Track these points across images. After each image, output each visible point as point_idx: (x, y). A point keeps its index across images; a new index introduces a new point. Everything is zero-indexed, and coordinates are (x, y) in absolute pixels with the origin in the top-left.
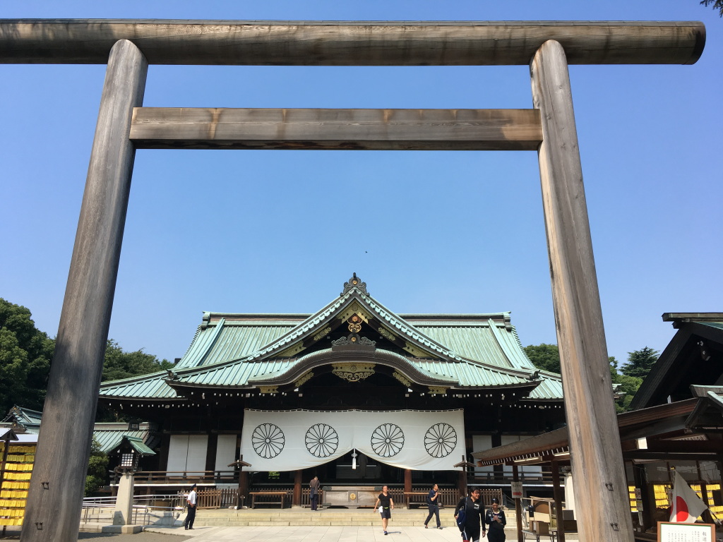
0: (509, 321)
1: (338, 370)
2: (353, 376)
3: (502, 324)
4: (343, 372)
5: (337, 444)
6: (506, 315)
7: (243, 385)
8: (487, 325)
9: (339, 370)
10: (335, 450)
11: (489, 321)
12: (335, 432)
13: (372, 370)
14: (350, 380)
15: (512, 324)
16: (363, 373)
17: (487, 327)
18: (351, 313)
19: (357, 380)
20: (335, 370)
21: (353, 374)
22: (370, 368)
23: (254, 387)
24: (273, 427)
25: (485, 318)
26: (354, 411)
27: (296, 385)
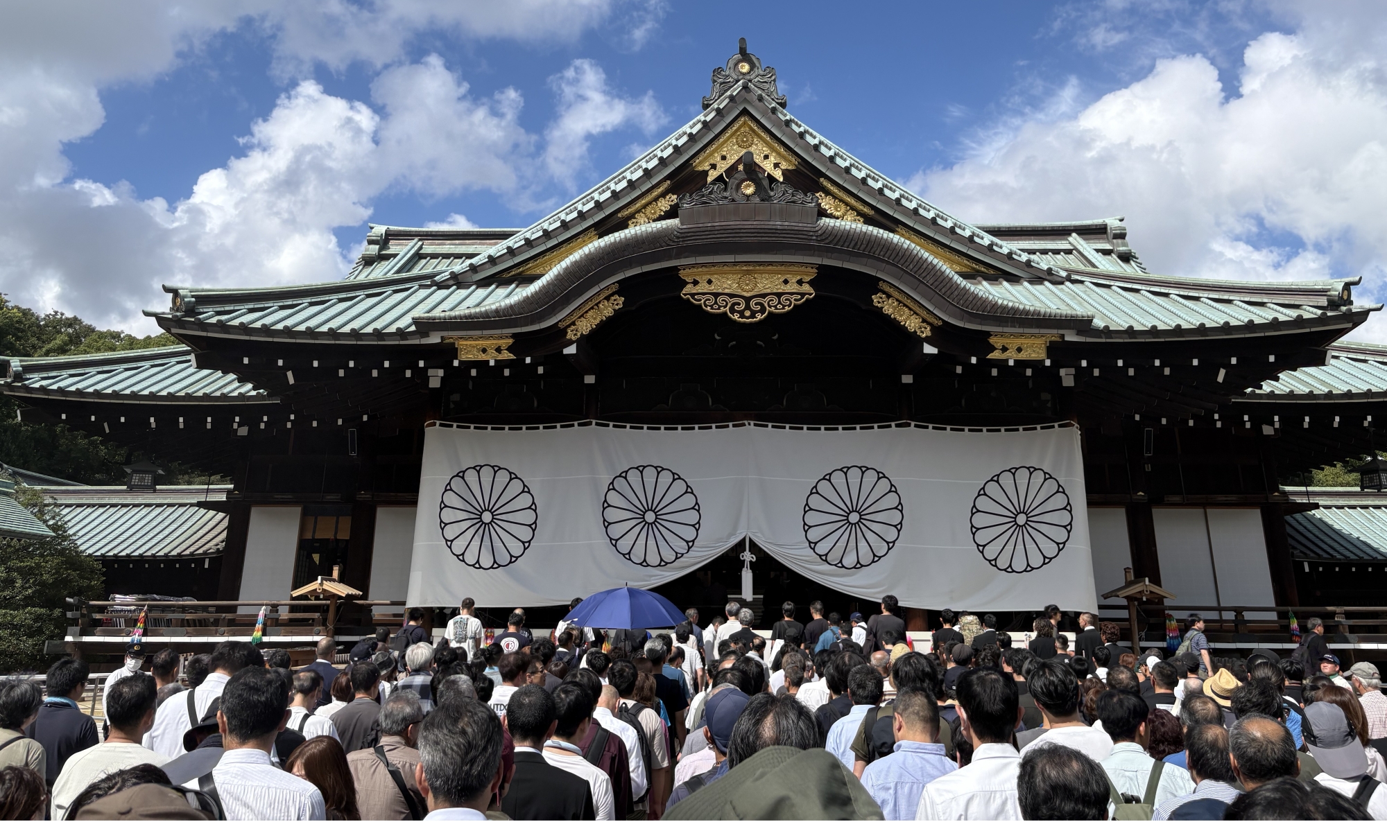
0: (1122, 236)
1: (698, 289)
2: (748, 307)
3: (1108, 247)
4: (716, 295)
5: (696, 526)
6: (1112, 223)
7: (401, 333)
8: (1069, 247)
9: (703, 287)
10: (690, 544)
11: (1070, 239)
12: (689, 490)
13: (806, 288)
14: (736, 317)
15: (1131, 244)
16: (779, 295)
17: (1069, 252)
18: (732, 153)
19: (759, 317)
20: (689, 289)
21: (748, 300)
22: (800, 282)
23: (434, 339)
24: (503, 477)
25: (1063, 232)
26: (751, 429)
27: (570, 335)
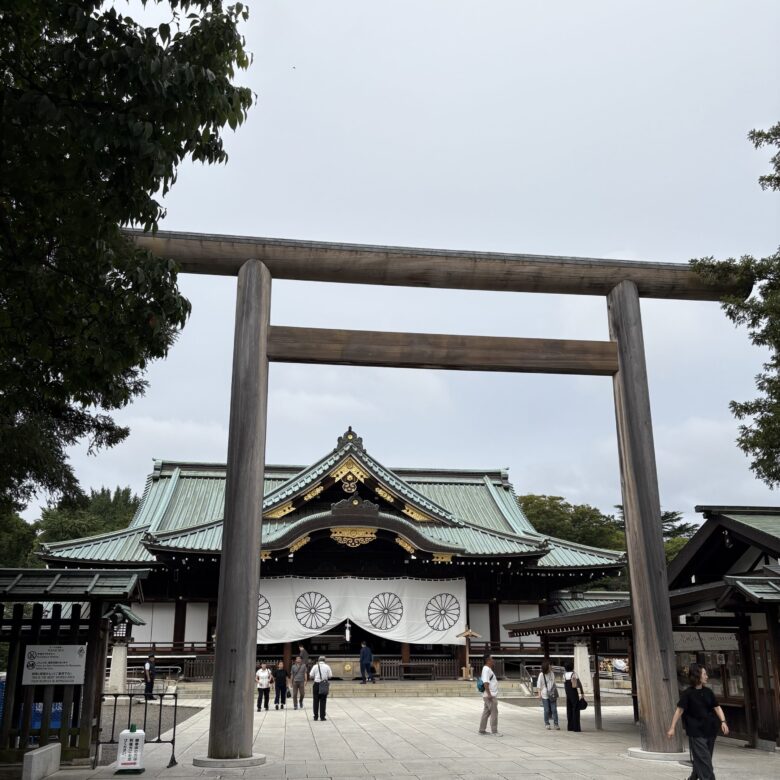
0: (506, 478)
1: (336, 535)
2: (353, 542)
3: (499, 482)
4: (343, 537)
5: (330, 614)
6: (503, 472)
8: (483, 482)
10: (328, 621)
11: (484, 478)
12: (327, 601)
13: (374, 536)
14: (349, 545)
15: (511, 482)
16: (365, 538)
17: (483, 485)
18: (345, 471)
19: (357, 545)
20: (333, 535)
21: (353, 539)
22: (372, 534)
25: (481, 475)
26: (350, 579)
27: (291, 550)
